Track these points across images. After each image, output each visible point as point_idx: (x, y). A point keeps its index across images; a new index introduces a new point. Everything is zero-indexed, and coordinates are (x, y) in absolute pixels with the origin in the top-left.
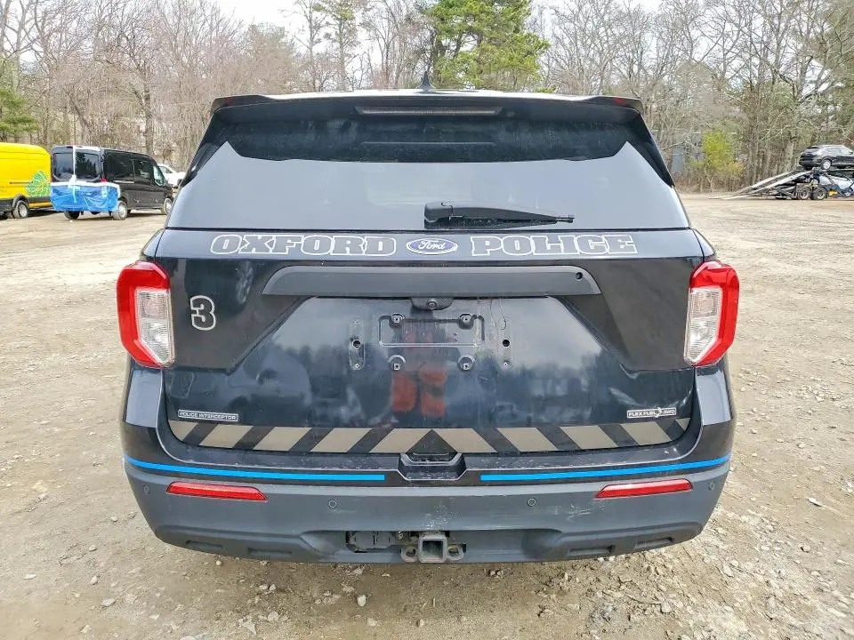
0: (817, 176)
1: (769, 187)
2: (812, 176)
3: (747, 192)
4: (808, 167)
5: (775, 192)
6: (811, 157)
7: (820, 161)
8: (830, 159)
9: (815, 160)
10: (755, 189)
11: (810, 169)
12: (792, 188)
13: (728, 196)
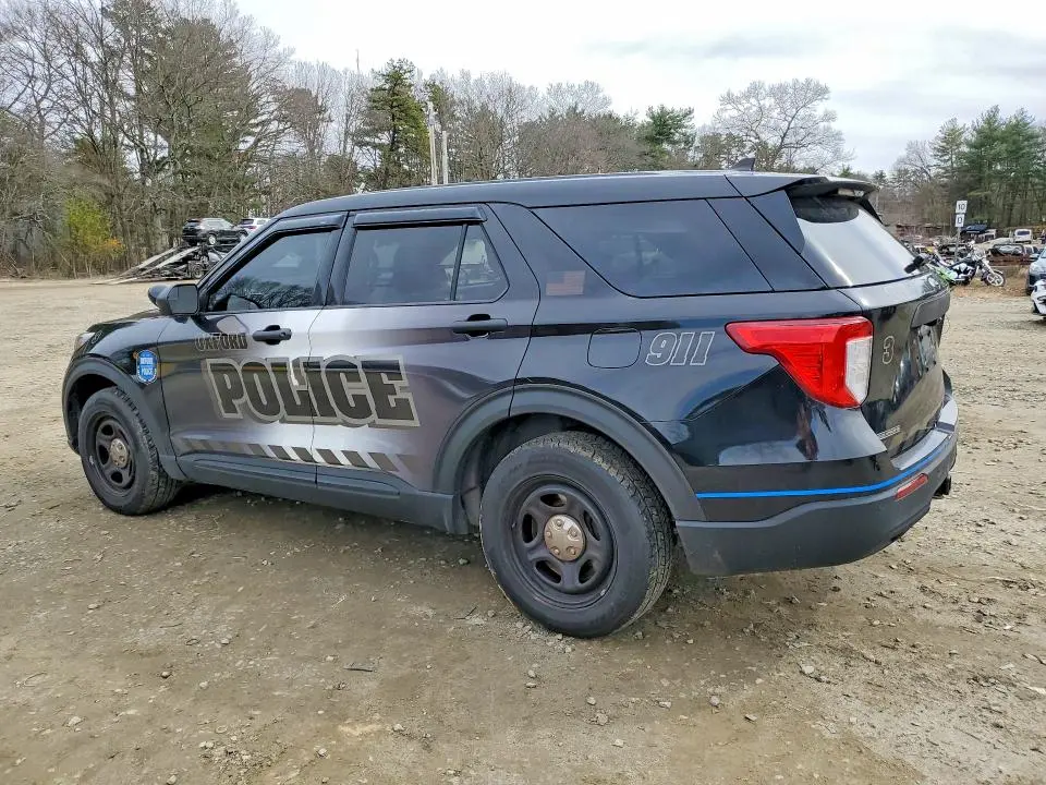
0: (205, 253)
1: (160, 266)
2: (200, 252)
3: (135, 275)
4: (193, 243)
5: (168, 272)
6: (194, 232)
7: (205, 236)
8: (214, 234)
9: (199, 235)
10: (143, 270)
11: (195, 245)
12: (184, 266)
13: (112, 280)
